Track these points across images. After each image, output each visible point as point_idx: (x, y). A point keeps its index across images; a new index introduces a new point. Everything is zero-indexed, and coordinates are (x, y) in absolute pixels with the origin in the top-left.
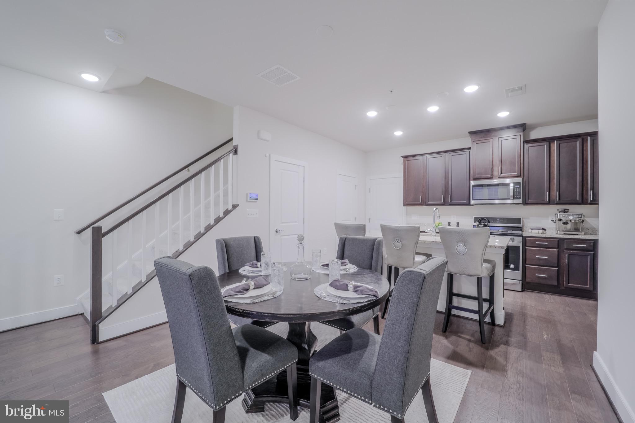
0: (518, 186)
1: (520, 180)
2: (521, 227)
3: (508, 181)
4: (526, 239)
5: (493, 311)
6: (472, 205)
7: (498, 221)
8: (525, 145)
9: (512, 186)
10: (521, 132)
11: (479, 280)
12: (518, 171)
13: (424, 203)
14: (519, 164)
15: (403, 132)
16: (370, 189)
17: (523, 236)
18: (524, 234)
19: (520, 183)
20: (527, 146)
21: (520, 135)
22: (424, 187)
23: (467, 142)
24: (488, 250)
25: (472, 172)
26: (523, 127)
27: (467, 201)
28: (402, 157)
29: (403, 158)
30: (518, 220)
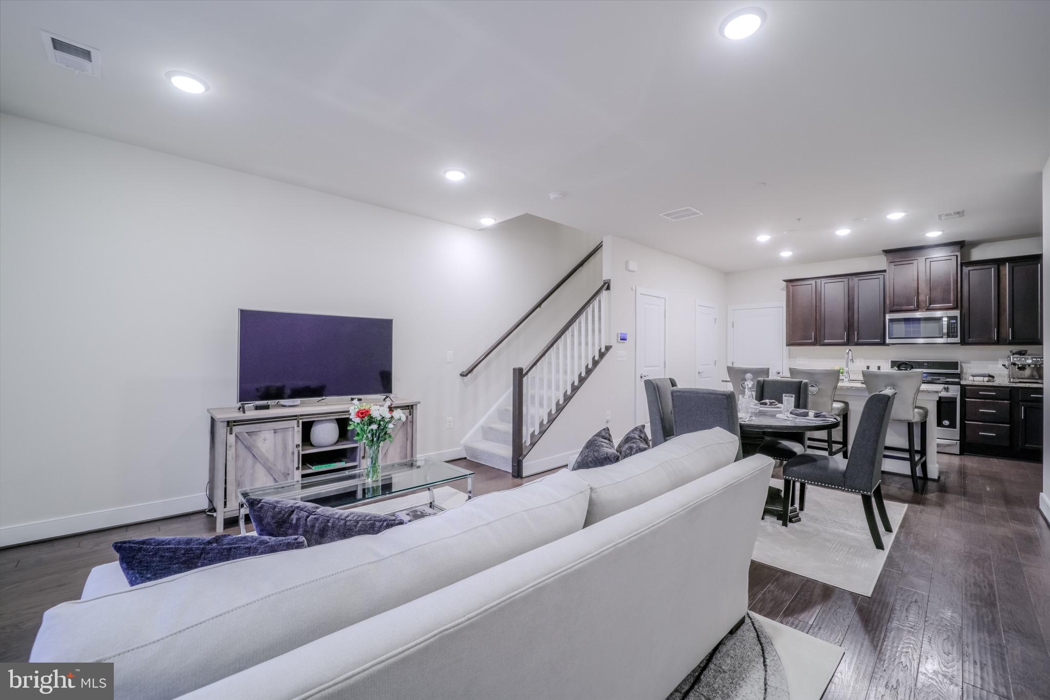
0: (954, 321)
1: (957, 313)
2: (958, 374)
3: (938, 314)
4: (965, 389)
5: (925, 462)
6: (888, 345)
7: (925, 365)
8: (964, 268)
9: (945, 321)
10: (957, 251)
11: (910, 425)
12: (954, 301)
13: (818, 342)
14: (956, 293)
15: (793, 252)
16: (733, 323)
17: (961, 385)
18: (963, 382)
19: (957, 317)
20: (966, 269)
21: (957, 256)
22: (818, 320)
23: (881, 263)
24: (920, 396)
25: (888, 302)
26: (962, 246)
27: (881, 341)
28: (785, 281)
29: (785, 283)
30: (954, 365)
